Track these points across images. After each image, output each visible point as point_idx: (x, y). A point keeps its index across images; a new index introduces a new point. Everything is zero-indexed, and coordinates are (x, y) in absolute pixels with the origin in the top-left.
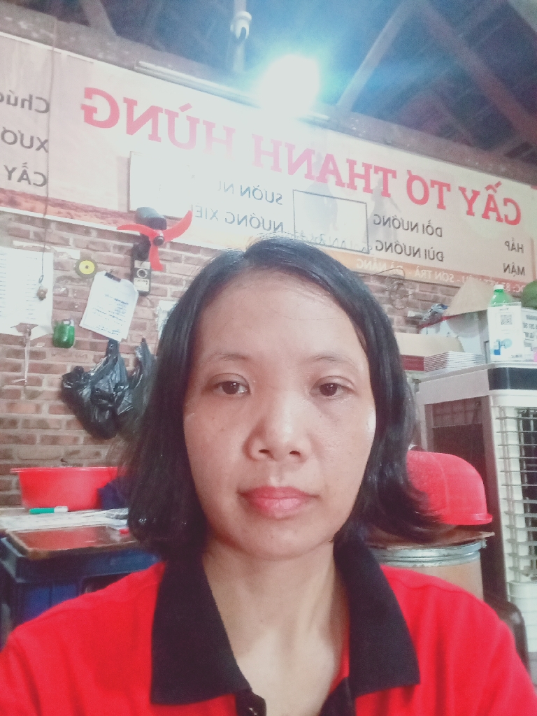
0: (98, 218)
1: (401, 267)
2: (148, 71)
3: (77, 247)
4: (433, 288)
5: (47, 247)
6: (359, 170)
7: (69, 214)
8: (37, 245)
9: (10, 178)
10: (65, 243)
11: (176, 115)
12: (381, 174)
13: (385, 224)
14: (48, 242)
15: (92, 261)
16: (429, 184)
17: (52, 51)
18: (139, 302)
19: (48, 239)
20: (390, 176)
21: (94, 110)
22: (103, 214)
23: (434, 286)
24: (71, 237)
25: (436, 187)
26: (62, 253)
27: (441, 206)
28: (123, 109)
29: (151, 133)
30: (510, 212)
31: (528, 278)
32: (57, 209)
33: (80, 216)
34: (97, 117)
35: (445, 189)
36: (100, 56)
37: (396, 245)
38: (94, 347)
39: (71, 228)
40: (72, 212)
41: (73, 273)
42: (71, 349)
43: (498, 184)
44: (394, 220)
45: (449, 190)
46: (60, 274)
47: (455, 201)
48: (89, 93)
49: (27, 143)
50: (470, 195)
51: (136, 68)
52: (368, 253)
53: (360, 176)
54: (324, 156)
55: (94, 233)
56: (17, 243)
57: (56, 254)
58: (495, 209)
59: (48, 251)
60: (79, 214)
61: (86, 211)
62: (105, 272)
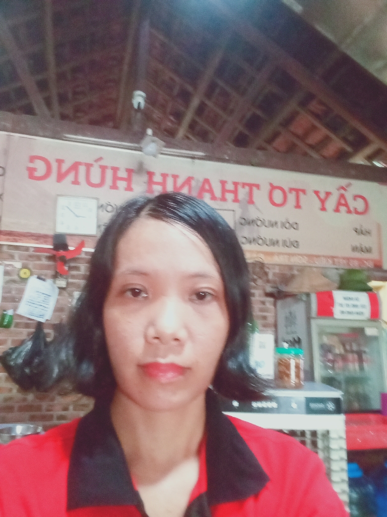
0: (33, 240)
2: (73, 140)
3: (21, 260)
4: (290, 268)
5: (0, 262)
6: (230, 187)
7: (15, 239)
10: (12, 257)
11: (91, 165)
12: (247, 188)
13: (249, 224)
14: (1, 259)
15: (29, 269)
17: (9, 135)
18: (60, 294)
19: (1, 257)
20: (255, 189)
21: (34, 169)
22: (38, 237)
24: (16, 253)
25: (294, 193)
26: (10, 265)
27: (298, 206)
28: (54, 166)
29: (74, 180)
30: (360, 205)
31: (374, 256)
32: (7, 237)
33: (20, 240)
34: (37, 174)
35: (301, 193)
36: (42, 134)
37: (258, 239)
38: (27, 326)
39: (17, 248)
40: (17, 238)
41: (15, 277)
42: (12, 328)
43: (349, 185)
44: (257, 221)
45: (304, 193)
46: (8, 278)
47: (310, 202)
48: (32, 159)
50: (322, 196)
51: (65, 139)
53: (230, 191)
54: (201, 180)
55: (31, 250)
57: (6, 266)
58: (346, 205)
59: (1, 264)
60: (22, 238)
61: (26, 236)
62: (36, 276)
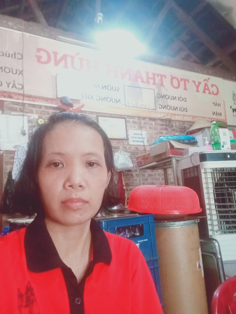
0: (45, 101)
1: (170, 115)
2: (62, 40)
3: (37, 113)
4: (184, 123)
5: (25, 114)
6: (151, 76)
7: (33, 100)
8: (20, 113)
9: (8, 87)
10: (32, 112)
11: (74, 57)
12: (160, 77)
13: (162, 98)
14: (25, 112)
15: (43, 119)
16: (180, 80)
17: (23, 34)
19: (25, 111)
20: (163, 77)
21: (41, 57)
22: (47, 100)
23: (184, 122)
24: (34, 109)
25: (183, 81)
26: (31, 116)
27: (185, 89)
28: (52, 56)
29: (64, 65)
30: (214, 90)
31: (223, 117)
32: (28, 99)
33: (37, 101)
34: (42, 60)
35: (187, 82)
36: (42, 35)
37: (167, 106)
39: (34, 106)
40: (34, 99)
41: (35, 124)
43: (209, 79)
44: (166, 96)
45: (188, 82)
46: (30, 125)
47: (191, 87)
48: (39, 50)
49: (14, 72)
50: (197, 84)
51: (57, 39)
52: (156, 110)
53: (151, 78)
54: (136, 71)
55: (43, 108)
56: (12, 113)
57: (28, 117)
58: (208, 89)
59: (25, 116)
61: (40, 99)
